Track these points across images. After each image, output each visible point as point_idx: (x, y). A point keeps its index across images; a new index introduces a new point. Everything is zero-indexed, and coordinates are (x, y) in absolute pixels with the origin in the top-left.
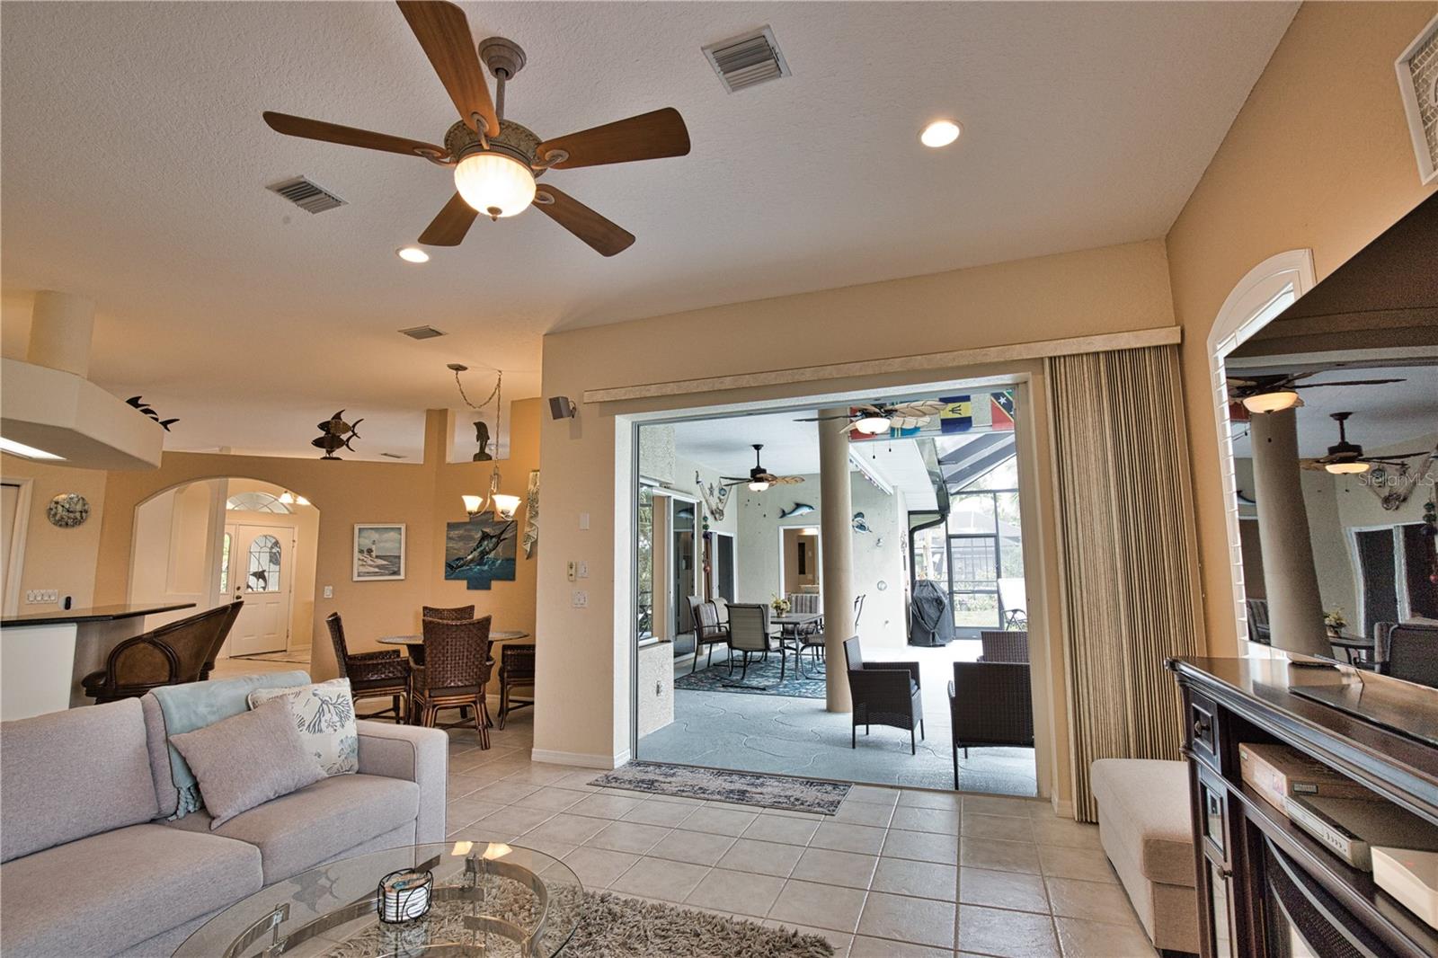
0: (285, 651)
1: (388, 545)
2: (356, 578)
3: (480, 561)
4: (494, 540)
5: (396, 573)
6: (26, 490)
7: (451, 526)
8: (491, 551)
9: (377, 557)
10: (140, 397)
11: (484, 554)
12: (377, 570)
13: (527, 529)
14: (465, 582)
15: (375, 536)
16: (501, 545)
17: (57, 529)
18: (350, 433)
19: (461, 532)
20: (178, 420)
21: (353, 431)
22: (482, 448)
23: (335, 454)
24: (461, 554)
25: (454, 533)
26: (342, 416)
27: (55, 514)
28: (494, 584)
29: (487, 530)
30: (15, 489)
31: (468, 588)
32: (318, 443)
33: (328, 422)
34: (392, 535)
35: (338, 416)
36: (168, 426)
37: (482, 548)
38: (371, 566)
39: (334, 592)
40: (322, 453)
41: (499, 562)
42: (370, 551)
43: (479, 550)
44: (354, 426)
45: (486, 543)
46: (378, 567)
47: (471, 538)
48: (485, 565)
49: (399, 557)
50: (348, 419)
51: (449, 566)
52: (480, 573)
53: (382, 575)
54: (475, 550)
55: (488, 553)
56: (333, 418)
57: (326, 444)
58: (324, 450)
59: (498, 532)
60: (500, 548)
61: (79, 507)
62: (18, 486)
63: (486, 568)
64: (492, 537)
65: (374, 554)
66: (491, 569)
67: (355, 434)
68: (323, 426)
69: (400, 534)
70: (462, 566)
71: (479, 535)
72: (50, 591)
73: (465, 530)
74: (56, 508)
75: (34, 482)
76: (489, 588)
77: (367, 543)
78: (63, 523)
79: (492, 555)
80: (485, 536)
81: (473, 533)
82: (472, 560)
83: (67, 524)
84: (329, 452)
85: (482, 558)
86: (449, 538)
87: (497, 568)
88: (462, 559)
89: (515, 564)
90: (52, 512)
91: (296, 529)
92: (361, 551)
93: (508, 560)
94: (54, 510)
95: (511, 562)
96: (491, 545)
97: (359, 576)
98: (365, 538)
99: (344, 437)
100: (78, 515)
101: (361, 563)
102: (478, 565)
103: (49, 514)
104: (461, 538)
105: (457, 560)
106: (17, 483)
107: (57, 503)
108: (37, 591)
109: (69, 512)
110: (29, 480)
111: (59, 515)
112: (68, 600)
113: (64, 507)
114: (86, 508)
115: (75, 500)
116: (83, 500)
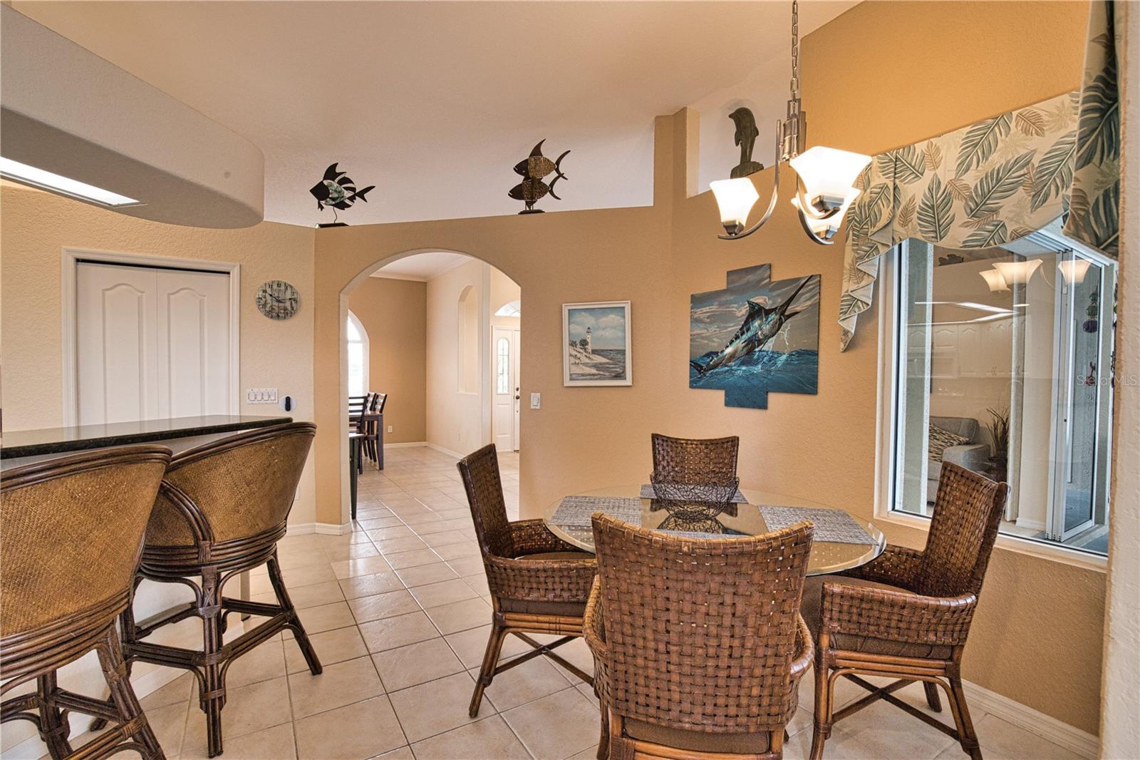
1: (608, 333)
2: (568, 383)
3: (748, 356)
4: (773, 317)
5: (620, 376)
6: (235, 273)
7: (697, 300)
8: (767, 337)
9: (594, 352)
10: (336, 164)
11: (753, 343)
12: (594, 371)
13: (848, 286)
14: (720, 395)
15: (589, 320)
16: (787, 325)
17: (269, 320)
18: (554, 174)
19: (714, 308)
20: (373, 187)
21: (557, 170)
22: (745, 156)
23: (536, 207)
24: (714, 346)
25: (704, 311)
26: (543, 149)
27: (265, 304)
28: (773, 398)
29: (759, 300)
30: (224, 277)
31: (727, 404)
32: (516, 193)
33: (527, 160)
34: (613, 318)
35: (537, 152)
36: (366, 195)
37: (750, 334)
38: (586, 365)
39: (541, 401)
40: (521, 205)
41: (784, 357)
42: (584, 343)
43: (745, 337)
44: (558, 163)
45: (757, 323)
46: (595, 366)
47: (729, 317)
48: (756, 363)
49: (623, 352)
50: (550, 154)
51: (695, 365)
52: (747, 378)
53: (602, 378)
54: (737, 337)
55: (760, 342)
56: (531, 155)
57: (525, 193)
58: (523, 202)
59: (780, 301)
60: (784, 333)
61: (288, 295)
62: (227, 273)
63: (758, 369)
64: (768, 312)
65: (589, 347)
66: (769, 371)
67: (561, 175)
68: (521, 168)
69: (624, 317)
70: (716, 366)
71: (744, 311)
72: (269, 390)
73: (720, 305)
74: (265, 297)
75: (241, 266)
76: (763, 405)
77: (579, 331)
78: (274, 314)
79: (769, 346)
80: (756, 312)
81: (734, 307)
82: (732, 356)
83: (278, 316)
84: (529, 204)
85: (750, 352)
86: (695, 321)
87: (777, 371)
88: (716, 353)
89: (817, 363)
90: (262, 302)
92: (573, 344)
93: (800, 354)
94: (263, 299)
95: (808, 357)
96: (767, 328)
97: (571, 379)
98: (577, 324)
99: (547, 180)
100: (288, 305)
101: (573, 360)
102: (743, 363)
103: (259, 304)
104: (713, 318)
105: (709, 355)
106: (227, 271)
107: (265, 291)
108: (256, 390)
109: (279, 301)
110: (235, 266)
111: (268, 306)
112: (288, 400)
113: (271, 295)
114: (295, 296)
115: (283, 288)
116: (291, 287)
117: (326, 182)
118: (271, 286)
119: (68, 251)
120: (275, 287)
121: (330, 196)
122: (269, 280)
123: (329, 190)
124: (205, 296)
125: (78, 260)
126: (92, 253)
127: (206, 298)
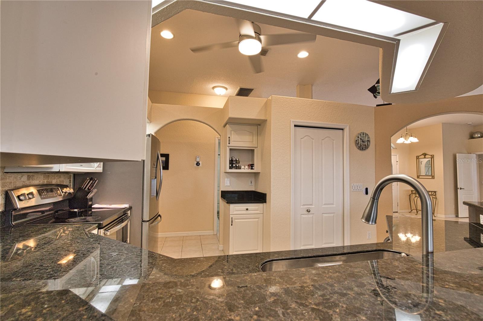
0: (397, 212)
6: (347, 131)
17: (359, 151)
30: (341, 131)
61: (366, 139)
62: (342, 129)
72: (360, 184)
74: (358, 140)
75: (350, 126)
78: (361, 148)
83: (363, 149)
90: (357, 142)
91: (398, 156)
94: (358, 141)
100: (366, 143)
103: (356, 143)
107: (358, 137)
108: (355, 184)
109: (363, 142)
110: (347, 126)
111: (359, 144)
112: (367, 189)
113: (361, 139)
114: (369, 139)
115: (365, 135)
116: (368, 135)
117: (376, 85)
118: (360, 135)
119: (293, 122)
120: (362, 135)
121: (377, 91)
122: (360, 132)
123: (377, 89)
124: (334, 140)
125: (295, 126)
126: (299, 122)
127: (334, 141)
